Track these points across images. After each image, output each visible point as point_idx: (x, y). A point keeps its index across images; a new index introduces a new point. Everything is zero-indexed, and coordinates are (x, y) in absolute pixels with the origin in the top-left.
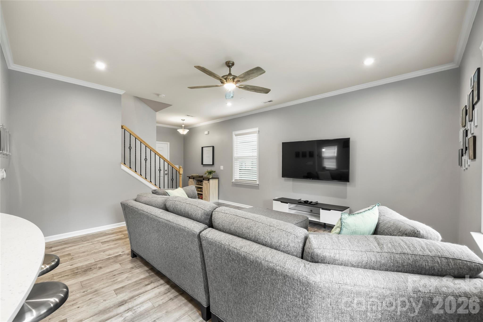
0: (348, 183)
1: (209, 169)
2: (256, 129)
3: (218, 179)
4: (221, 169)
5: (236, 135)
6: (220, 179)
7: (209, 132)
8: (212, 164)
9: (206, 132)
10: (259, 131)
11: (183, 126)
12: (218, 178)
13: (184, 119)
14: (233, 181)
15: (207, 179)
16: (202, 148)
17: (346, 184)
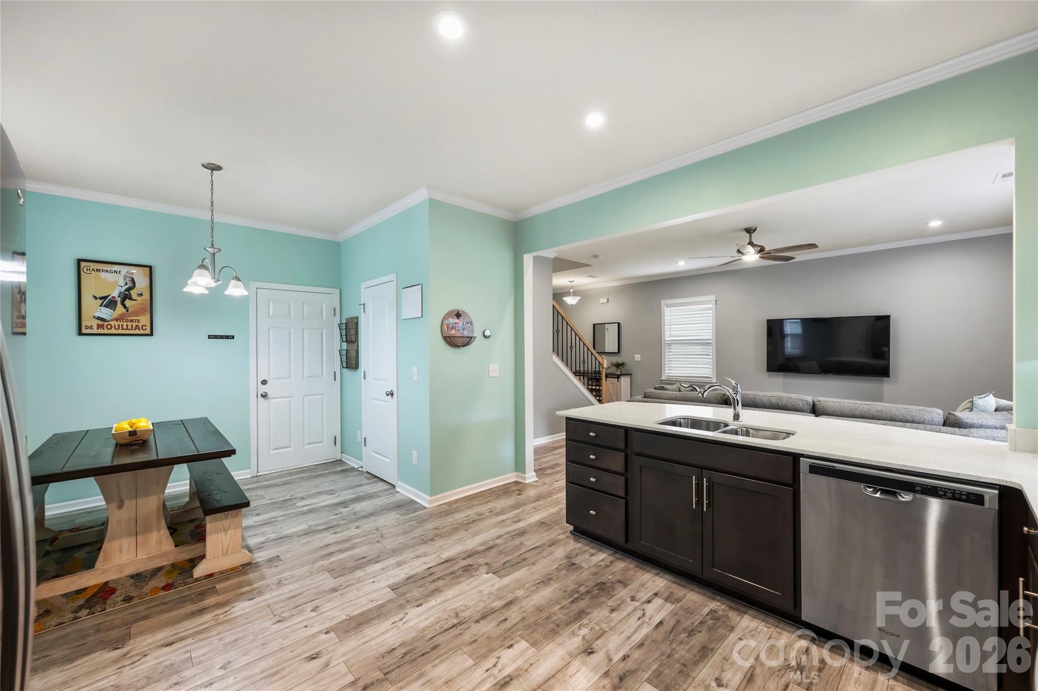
0: (885, 379)
1: (615, 359)
2: (713, 298)
3: (629, 376)
4: (636, 360)
5: (668, 306)
6: (633, 375)
7: (608, 299)
8: (617, 351)
9: (604, 300)
10: (716, 301)
11: (572, 291)
12: (631, 374)
13: (573, 280)
14: (663, 378)
15: (616, 377)
16: (594, 325)
17: (882, 381)
